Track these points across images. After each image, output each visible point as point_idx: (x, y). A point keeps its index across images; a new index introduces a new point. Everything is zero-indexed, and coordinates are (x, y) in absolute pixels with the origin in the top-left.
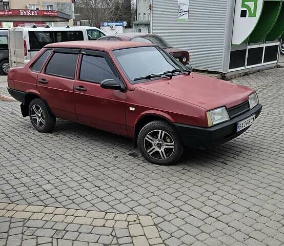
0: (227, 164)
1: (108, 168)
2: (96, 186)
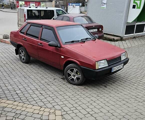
0: (106, 87)
1: (49, 85)
2: (41, 93)
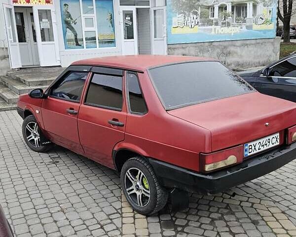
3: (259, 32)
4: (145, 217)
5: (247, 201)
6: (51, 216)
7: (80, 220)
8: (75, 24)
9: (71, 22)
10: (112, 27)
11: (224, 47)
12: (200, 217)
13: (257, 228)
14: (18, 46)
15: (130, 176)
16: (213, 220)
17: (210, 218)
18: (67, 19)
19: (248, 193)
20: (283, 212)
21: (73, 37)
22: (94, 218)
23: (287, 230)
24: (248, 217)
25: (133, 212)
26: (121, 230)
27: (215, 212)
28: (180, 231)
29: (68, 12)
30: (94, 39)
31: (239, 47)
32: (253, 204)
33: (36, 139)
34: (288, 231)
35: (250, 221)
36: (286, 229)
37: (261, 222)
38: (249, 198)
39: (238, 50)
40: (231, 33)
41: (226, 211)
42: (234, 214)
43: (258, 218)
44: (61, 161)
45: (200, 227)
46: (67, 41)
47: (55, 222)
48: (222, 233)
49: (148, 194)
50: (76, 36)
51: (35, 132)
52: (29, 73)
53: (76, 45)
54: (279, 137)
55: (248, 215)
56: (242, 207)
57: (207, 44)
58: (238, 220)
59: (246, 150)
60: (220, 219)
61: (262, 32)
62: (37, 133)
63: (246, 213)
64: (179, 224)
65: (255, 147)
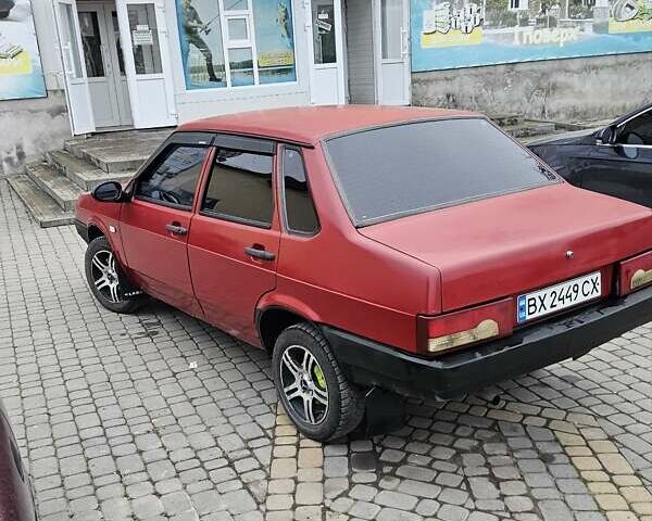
3: (622, 39)
4: (320, 445)
5: (539, 415)
6: (133, 442)
7: (189, 449)
8: (207, 33)
9: (199, 30)
10: (289, 37)
11: (543, 74)
12: (434, 446)
13: (548, 470)
14: (87, 85)
15: (289, 362)
16: (460, 452)
17: (455, 448)
18: (191, 24)
19: (543, 399)
20: (611, 439)
21: (204, 63)
22: (217, 446)
23: (611, 475)
24: (534, 448)
25: (297, 435)
26: (268, 470)
27: (468, 437)
28: (388, 474)
29: (192, 8)
30: (249, 64)
31: (577, 73)
32: (549, 420)
33: (113, 286)
34: (614, 477)
35: (536, 455)
36: (611, 471)
37: (561, 458)
38: (543, 408)
39: (575, 80)
40: (558, 43)
41: (489, 435)
42: (506, 442)
43: (555, 449)
44: (162, 332)
45: (429, 466)
46: (189, 71)
47: (140, 452)
48: (474, 479)
49: (325, 398)
50: (209, 59)
51: (110, 271)
52: (109, 145)
53: (211, 80)
54: (599, 281)
55: (534, 442)
56: (525, 426)
57: (502, 69)
58: (511, 452)
59: (522, 309)
60: (475, 450)
61: (631, 38)
62: (115, 274)
63: (531, 439)
64: (387, 460)
65: (542, 301)
